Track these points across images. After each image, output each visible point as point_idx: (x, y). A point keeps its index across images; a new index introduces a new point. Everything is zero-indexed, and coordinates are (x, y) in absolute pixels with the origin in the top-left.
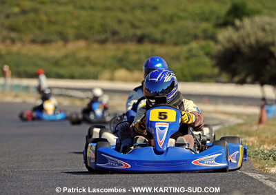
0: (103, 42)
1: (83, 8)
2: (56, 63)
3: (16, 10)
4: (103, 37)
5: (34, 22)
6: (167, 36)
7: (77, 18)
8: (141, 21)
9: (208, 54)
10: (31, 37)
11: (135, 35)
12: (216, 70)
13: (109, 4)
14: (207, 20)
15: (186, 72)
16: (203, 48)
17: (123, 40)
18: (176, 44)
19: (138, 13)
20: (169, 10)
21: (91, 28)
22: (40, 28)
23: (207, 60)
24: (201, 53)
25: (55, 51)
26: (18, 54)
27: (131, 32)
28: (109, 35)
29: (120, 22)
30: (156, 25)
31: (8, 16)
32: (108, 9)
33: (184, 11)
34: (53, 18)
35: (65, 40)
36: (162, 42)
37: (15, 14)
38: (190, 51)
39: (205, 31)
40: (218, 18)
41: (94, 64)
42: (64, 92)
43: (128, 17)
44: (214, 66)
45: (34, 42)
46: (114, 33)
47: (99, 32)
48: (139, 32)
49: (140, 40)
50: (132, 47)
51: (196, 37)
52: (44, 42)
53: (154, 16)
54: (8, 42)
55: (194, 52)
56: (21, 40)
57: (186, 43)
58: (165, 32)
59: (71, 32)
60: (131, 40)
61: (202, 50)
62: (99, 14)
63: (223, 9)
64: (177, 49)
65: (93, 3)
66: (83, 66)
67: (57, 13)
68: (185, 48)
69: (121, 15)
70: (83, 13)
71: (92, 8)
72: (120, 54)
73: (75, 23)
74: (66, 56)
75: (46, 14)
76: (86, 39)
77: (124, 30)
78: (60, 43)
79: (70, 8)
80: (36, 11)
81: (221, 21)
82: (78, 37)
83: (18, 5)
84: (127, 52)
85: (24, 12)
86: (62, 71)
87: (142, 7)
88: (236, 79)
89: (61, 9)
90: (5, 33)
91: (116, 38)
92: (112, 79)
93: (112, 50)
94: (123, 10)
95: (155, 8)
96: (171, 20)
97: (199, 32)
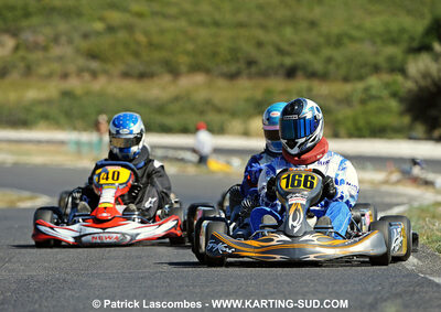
0: (233, 76)
1: (201, 23)
2: (161, 109)
3: (99, 26)
4: (233, 68)
5: (126, 45)
6: (332, 67)
7: (193, 39)
8: (292, 44)
9: (394, 95)
10: (121, 67)
11: (282, 65)
12: (406, 120)
13: (241, 17)
14: (394, 42)
15: (361, 123)
16: (387, 85)
17: (264, 74)
18: (346, 79)
19: (288, 32)
20: (335, 27)
21: (215, 54)
22: (136, 55)
23: (394, 104)
24: (385, 93)
25: (159, 89)
26: (101, 94)
27: (276, 60)
28: (242, 65)
29: (260, 45)
30: (315, 50)
31: (86, 36)
32: (241, 25)
33: (359, 28)
34: (156, 39)
35: (175, 72)
36: (323, 77)
37: (98, 34)
38: (366, 90)
39: (391, 59)
40: (412, 39)
41: (219, 110)
42: (171, 153)
43: (272, 37)
44: (402, 114)
45: (126, 75)
46: (251, 63)
47: (227, 62)
48: (288, 61)
49: (291, 73)
50: (278, 84)
51: (376, 69)
52: (142, 76)
53: (312, 36)
54: (87, 76)
55: (374, 92)
56: (106, 72)
57: (361, 78)
58: (329, 60)
59: (184, 60)
60: (276, 74)
61: (385, 89)
62: (227, 33)
63: (418, 26)
64: (348, 88)
65: (217, 16)
66: (202, 113)
67: (162, 32)
68: (360, 86)
69: (260, 34)
70: (203, 32)
71: (216, 24)
72: (259, 95)
73: (190, 47)
74: (177, 99)
75: (146, 33)
76: (207, 71)
77: (266, 57)
78: (167, 78)
79: (183, 23)
80: (129, 28)
81: (415, 44)
82: (195, 68)
83: (102, 19)
84: (269, 92)
85: (111, 29)
86: (169, 121)
87: (294, 23)
88: (437, 133)
89: (168, 24)
90: (81, 61)
91: (254, 69)
92: (246, 134)
93: (246, 88)
94: (263, 26)
95: (313, 24)
96: (338, 42)
97: (381, 60)
